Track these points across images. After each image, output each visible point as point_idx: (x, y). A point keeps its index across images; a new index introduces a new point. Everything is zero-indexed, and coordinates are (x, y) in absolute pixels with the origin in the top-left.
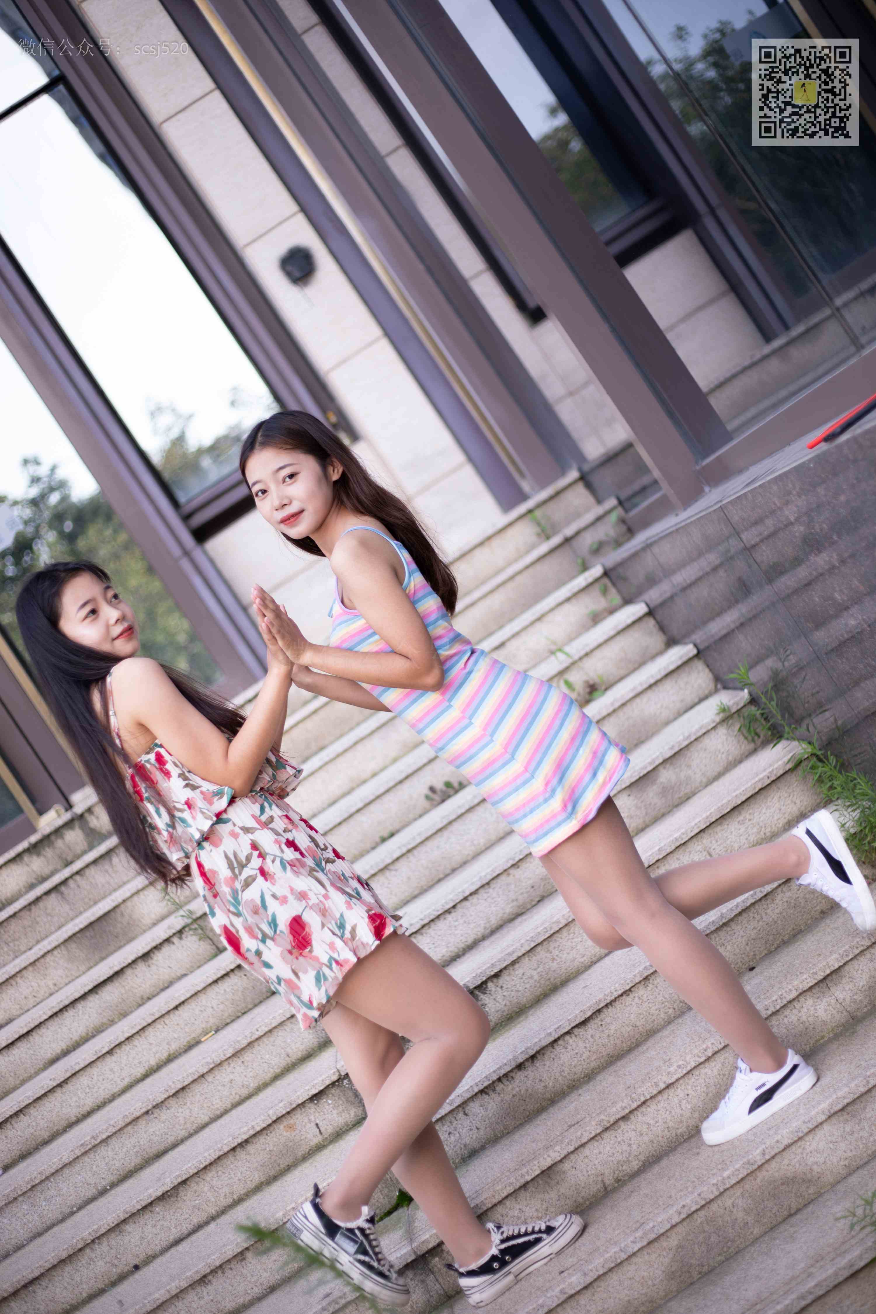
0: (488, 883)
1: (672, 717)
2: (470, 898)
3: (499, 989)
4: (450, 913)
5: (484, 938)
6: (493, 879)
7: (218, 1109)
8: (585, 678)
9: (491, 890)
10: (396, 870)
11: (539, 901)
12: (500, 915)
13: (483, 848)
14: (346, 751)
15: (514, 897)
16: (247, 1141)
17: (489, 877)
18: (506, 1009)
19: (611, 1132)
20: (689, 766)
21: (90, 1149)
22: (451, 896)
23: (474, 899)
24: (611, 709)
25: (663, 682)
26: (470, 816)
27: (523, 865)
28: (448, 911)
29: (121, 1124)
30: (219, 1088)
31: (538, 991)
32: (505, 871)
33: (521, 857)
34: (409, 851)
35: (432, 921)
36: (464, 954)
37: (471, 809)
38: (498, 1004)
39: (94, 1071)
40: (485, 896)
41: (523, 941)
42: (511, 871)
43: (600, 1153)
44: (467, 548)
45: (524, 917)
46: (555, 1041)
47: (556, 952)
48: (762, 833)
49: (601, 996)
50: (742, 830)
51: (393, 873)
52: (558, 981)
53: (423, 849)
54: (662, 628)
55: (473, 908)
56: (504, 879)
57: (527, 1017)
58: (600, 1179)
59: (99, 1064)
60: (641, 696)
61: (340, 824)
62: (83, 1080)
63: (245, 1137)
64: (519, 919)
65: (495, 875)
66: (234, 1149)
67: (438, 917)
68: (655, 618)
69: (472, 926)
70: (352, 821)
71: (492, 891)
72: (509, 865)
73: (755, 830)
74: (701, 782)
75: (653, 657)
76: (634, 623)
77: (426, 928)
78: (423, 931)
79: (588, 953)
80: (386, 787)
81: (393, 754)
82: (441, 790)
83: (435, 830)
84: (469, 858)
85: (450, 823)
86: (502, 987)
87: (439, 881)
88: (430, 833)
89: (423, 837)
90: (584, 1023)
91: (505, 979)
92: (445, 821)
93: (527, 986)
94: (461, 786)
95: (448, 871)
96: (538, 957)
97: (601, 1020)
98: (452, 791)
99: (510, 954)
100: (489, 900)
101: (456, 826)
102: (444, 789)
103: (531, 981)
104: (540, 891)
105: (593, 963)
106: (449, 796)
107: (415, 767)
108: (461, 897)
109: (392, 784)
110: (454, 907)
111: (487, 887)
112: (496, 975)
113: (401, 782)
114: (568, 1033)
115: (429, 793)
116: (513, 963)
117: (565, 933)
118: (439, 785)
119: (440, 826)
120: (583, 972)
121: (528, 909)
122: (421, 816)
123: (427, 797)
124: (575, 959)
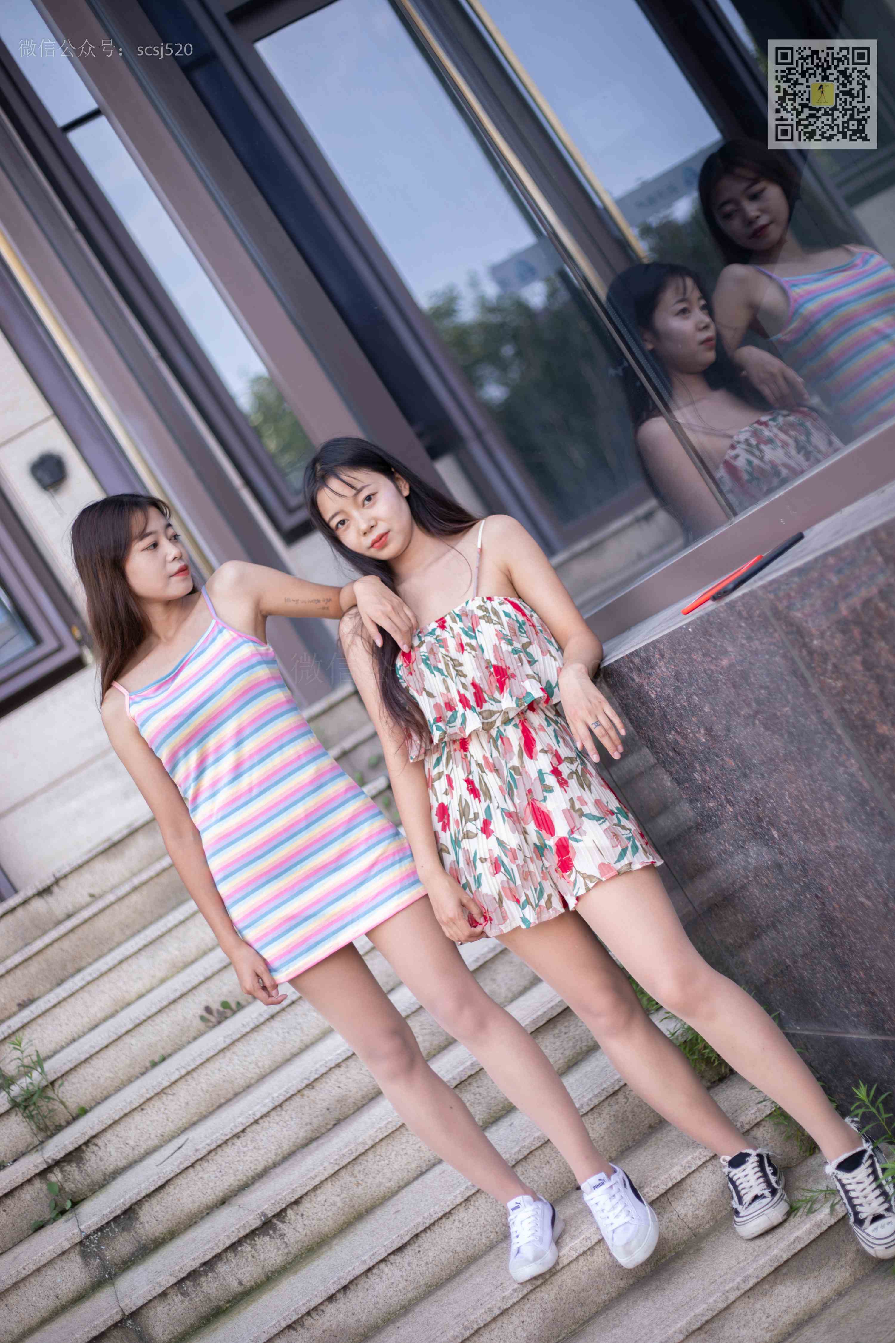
0: (280, 1105)
2: (261, 1121)
3: (299, 1217)
4: (239, 1137)
5: (275, 1165)
6: (286, 1100)
9: (283, 1113)
10: (174, 1094)
11: (335, 1125)
12: (293, 1140)
13: (268, 1071)
14: (110, 970)
15: (308, 1121)
17: (282, 1098)
18: (306, 1239)
20: (494, 980)
22: (241, 1119)
23: (264, 1123)
26: (255, 1035)
27: (318, 1086)
28: (237, 1136)
31: (341, 1220)
32: (299, 1091)
33: (316, 1077)
34: (188, 1073)
35: (220, 1146)
36: (253, 1183)
37: (256, 1028)
38: (296, 1235)
40: (277, 1119)
41: (324, 1165)
42: (306, 1092)
45: (320, 1141)
46: (370, 1269)
47: (360, 1177)
48: (578, 1048)
50: (558, 1044)
51: (171, 1097)
52: (363, 1208)
53: (202, 1071)
55: (264, 1133)
56: (297, 1099)
61: (107, 1046)
64: (314, 1144)
65: (288, 1095)
67: (226, 1142)
69: (262, 1152)
70: (120, 1044)
71: (284, 1115)
72: (304, 1085)
73: (571, 1044)
74: (506, 997)
77: (213, 1153)
78: (209, 1157)
79: (395, 1177)
80: (159, 1007)
81: (160, 974)
82: (218, 1011)
83: (217, 1051)
84: (253, 1081)
85: (233, 1043)
86: (302, 1215)
87: (220, 1106)
88: (211, 1054)
89: (204, 1058)
90: (400, 1249)
91: (305, 1206)
92: (228, 1041)
93: (330, 1214)
94: (240, 1007)
95: (229, 1096)
96: (342, 1182)
97: (419, 1246)
98: (228, 1012)
99: (312, 1178)
100: (281, 1123)
101: (239, 1046)
102: (221, 1009)
103: (334, 1208)
104: (336, 1114)
105: (401, 1188)
106: (226, 1018)
107: (189, 986)
108: (252, 1121)
109: (165, 1003)
110: (243, 1131)
111: (279, 1109)
112: (297, 1202)
113: (174, 1001)
114: (384, 1260)
115: (205, 1014)
116: (315, 1188)
117: (370, 1155)
118: (216, 1006)
119: (223, 1045)
120: (390, 1198)
121: (323, 1134)
122: (195, 1039)
123: (202, 1018)
124: (381, 1183)
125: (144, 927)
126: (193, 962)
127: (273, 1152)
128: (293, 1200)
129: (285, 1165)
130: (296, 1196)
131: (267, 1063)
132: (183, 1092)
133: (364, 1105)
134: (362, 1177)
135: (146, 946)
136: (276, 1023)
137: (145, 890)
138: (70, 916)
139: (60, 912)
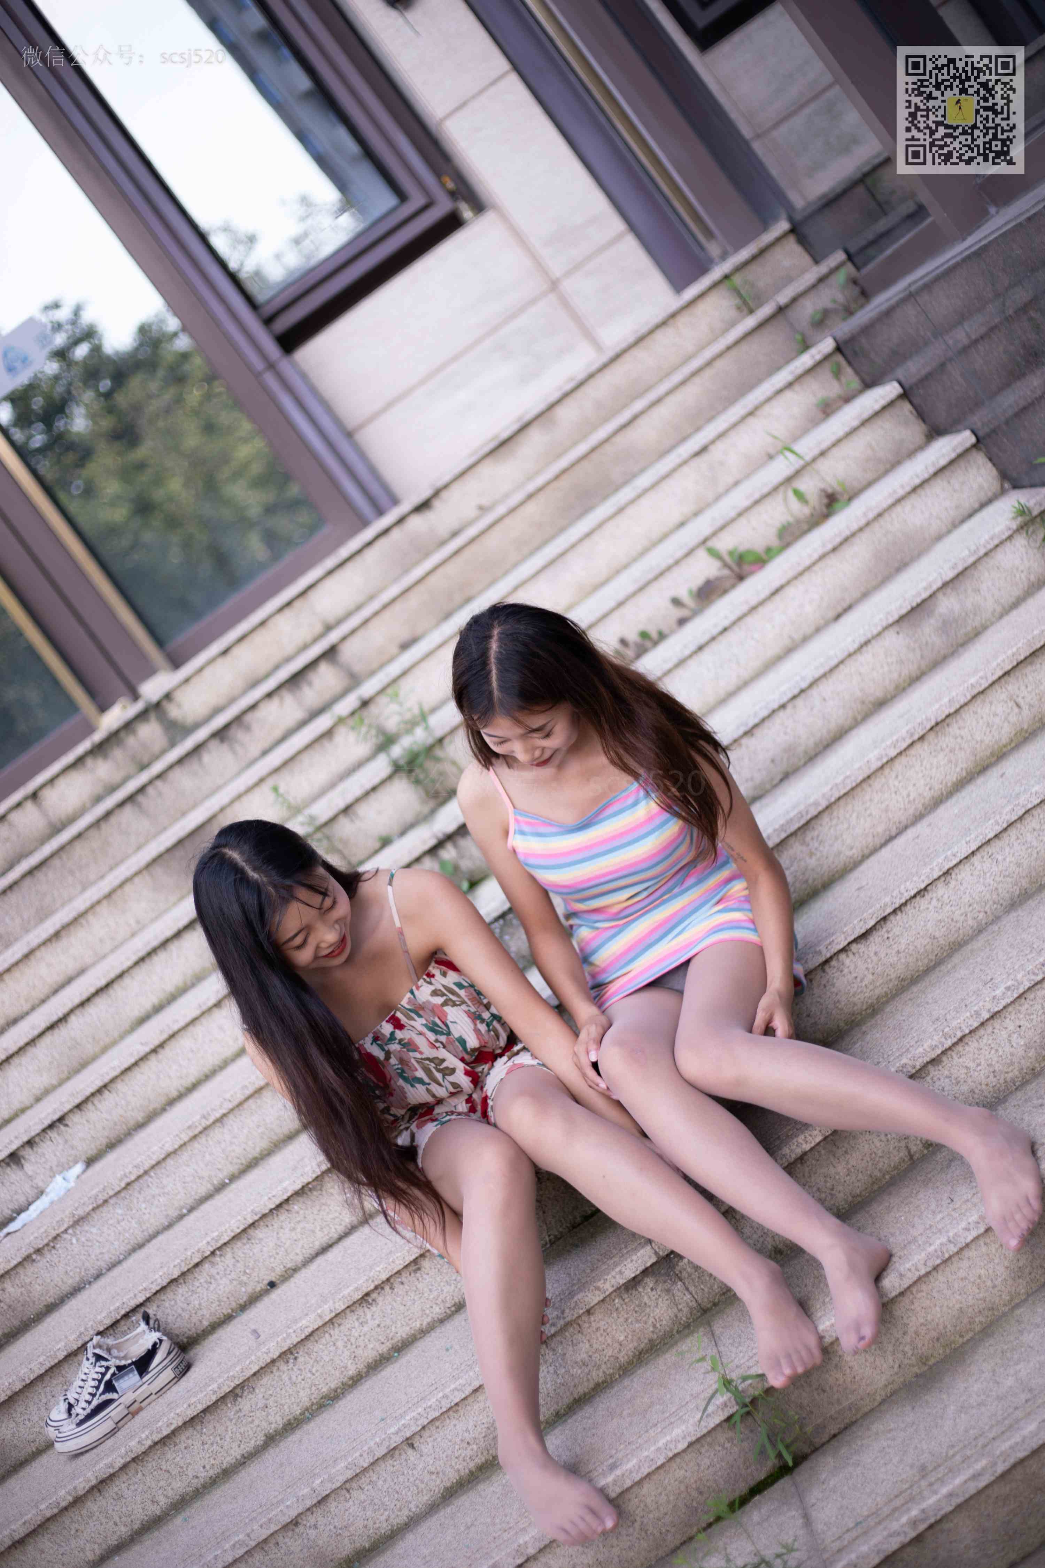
1: (944, 530)
8: (822, 485)
15: (748, 776)
20: (976, 591)
21: (201, 1133)
24: (863, 522)
25: (932, 482)
27: (758, 735)
29: (240, 1097)
32: (736, 740)
39: (198, 1030)
44: (645, 329)
46: (827, 962)
47: (813, 846)
52: (817, 882)
54: (921, 415)
59: (203, 1020)
60: (903, 503)
62: (185, 1042)
68: (911, 403)
72: (741, 732)
74: (994, 612)
75: (912, 454)
76: (884, 408)
79: (857, 844)
82: (636, 643)
90: (865, 935)
94: (664, 634)
97: (888, 932)
98: (649, 644)
102: (640, 640)
104: (783, 767)
105: (866, 857)
106: (647, 650)
107: (599, 614)
115: (620, 647)
117: (825, 818)
118: (632, 637)
120: (852, 870)
124: (840, 853)
125: (546, 542)
126: (604, 583)
133: (817, 755)
134: (815, 847)
136: (706, 656)
137: (541, 498)
138: (455, 534)
139: (443, 531)
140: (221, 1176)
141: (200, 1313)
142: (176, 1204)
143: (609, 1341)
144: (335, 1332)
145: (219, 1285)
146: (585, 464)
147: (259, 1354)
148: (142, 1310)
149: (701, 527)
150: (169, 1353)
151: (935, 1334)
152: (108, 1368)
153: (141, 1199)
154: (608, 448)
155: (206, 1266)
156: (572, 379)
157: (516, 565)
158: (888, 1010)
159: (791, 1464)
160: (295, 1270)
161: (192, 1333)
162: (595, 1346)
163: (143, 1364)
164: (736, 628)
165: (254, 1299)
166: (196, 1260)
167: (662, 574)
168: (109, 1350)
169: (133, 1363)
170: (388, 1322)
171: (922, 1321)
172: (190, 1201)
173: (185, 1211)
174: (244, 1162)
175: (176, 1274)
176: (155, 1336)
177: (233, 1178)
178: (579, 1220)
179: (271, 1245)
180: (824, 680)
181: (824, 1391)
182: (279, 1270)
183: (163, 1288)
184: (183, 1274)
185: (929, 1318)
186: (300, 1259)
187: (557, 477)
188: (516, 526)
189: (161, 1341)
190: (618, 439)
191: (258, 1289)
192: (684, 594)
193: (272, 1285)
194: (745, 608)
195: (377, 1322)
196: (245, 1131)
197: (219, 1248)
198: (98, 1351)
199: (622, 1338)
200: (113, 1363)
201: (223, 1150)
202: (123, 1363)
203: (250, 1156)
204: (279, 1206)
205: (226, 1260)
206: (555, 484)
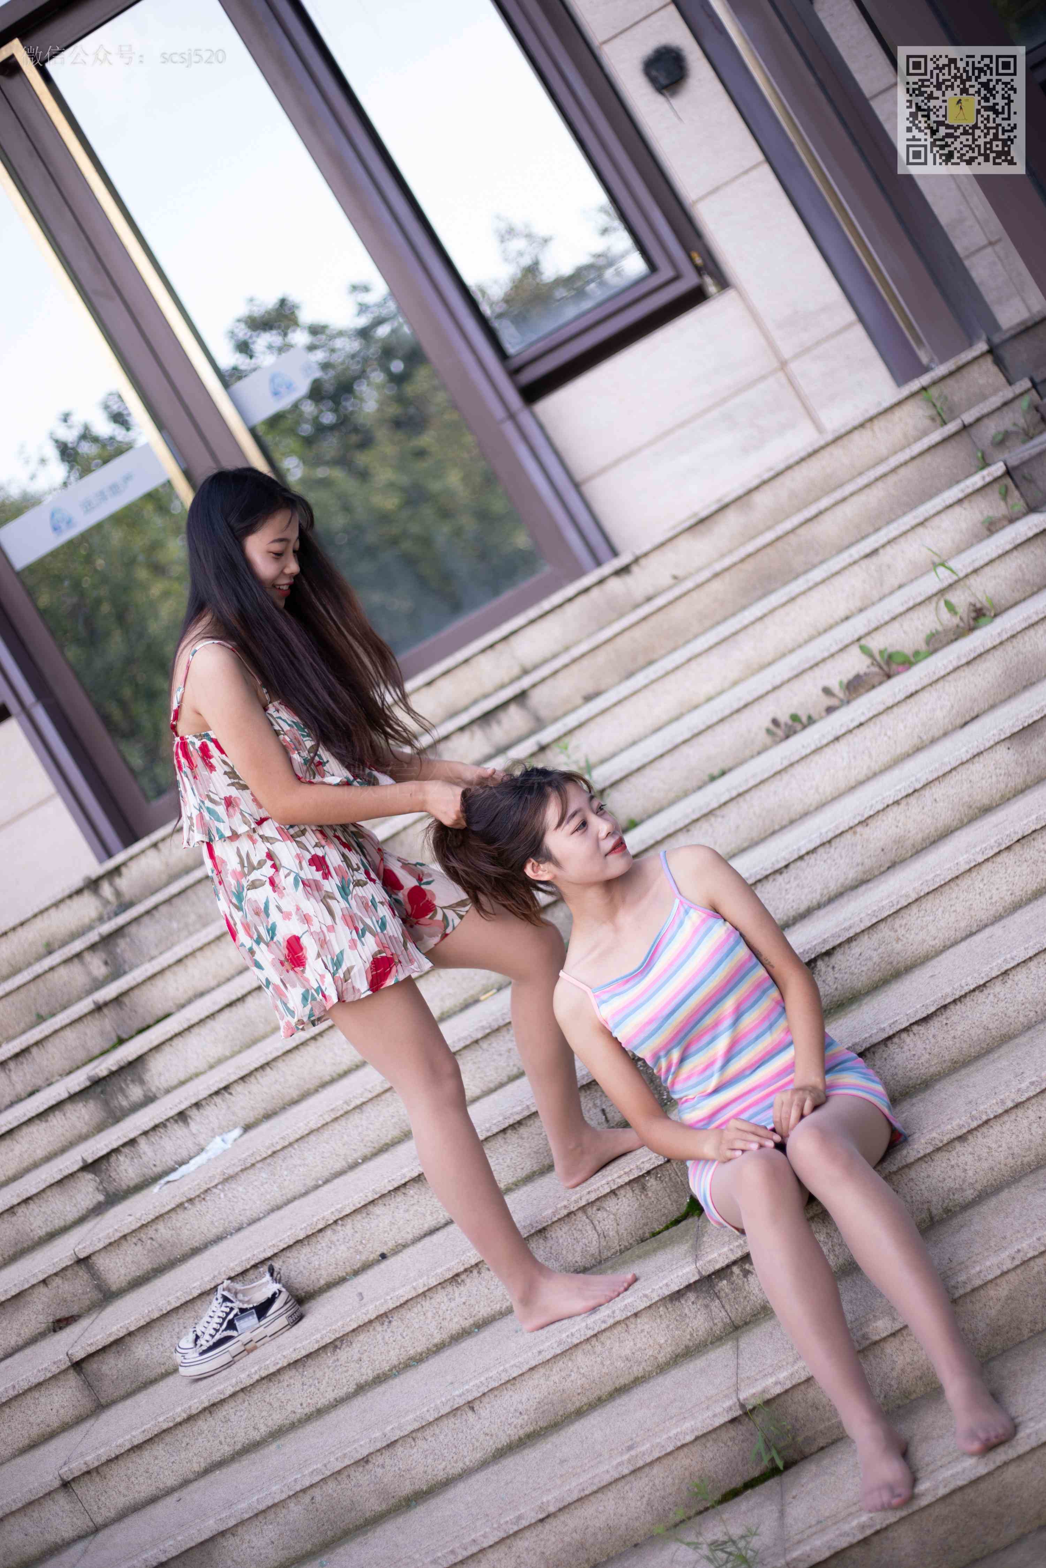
0: (829, 842)
2: (807, 857)
3: (830, 969)
4: (781, 873)
5: (819, 906)
6: (836, 837)
7: (491, 1081)
8: (972, 600)
9: (832, 850)
10: (723, 817)
11: (889, 868)
12: (841, 880)
13: (829, 798)
15: (859, 861)
16: (520, 1123)
17: (831, 835)
18: (837, 993)
19: (944, 1153)
21: (341, 1116)
22: (783, 854)
23: (811, 860)
24: (997, 642)
26: (817, 758)
27: (872, 823)
28: (779, 871)
30: (495, 1057)
31: (877, 976)
32: (851, 828)
33: (872, 813)
34: (740, 795)
37: (818, 750)
38: (827, 988)
40: (825, 856)
41: (862, 915)
42: (859, 829)
43: (928, 1176)
45: (870, 885)
46: (890, 1038)
47: (901, 932)
49: (948, 990)
51: (720, 820)
52: (902, 966)
53: (757, 793)
55: (810, 870)
56: (849, 837)
57: (860, 1006)
58: (926, 1206)
63: (518, 1118)
64: (863, 888)
65: (839, 831)
66: (504, 1131)
67: (766, 877)
69: (806, 890)
70: (679, 752)
71: (833, 852)
72: (856, 822)
79: (940, 935)
80: (720, 716)
81: (733, 676)
82: (786, 724)
83: (772, 772)
84: (812, 808)
85: (792, 765)
86: (833, 968)
87: (774, 833)
88: (766, 776)
89: (758, 780)
90: (926, 1020)
91: (838, 958)
92: (786, 763)
93: (865, 969)
94: (811, 721)
95: (784, 823)
96: (880, 935)
97: (947, 1019)
98: (798, 727)
99: (847, 929)
100: (829, 861)
101: (799, 769)
102: (790, 722)
103: (870, 964)
104: (892, 856)
105: (946, 948)
106: (795, 732)
107: (756, 695)
108: (796, 856)
109: (727, 712)
110: (787, 866)
111: (827, 845)
112: (829, 953)
113: (738, 711)
114: (906, 1030)
115: (772, 727)
116: (850, 940)
117: (914, 909)
118: (784, 718)
119: (779, 768)
120: (933, 957)
121: (876, 876)
122: (759, 753)
123: (768, 731)
124: (924, 941)
125: (725, 619)
126: (770, 664)
127: (819, 892)
128: (824, 950)
129: (829, 908)
130: (828, 947)
131: (828, 790)
132: (733, 814)
133: (923, 849)
134: (903, 932)
135: (717, 644)
136: (841, 746)
137: (727, 577)
138: (649, 599)
139: (639, 594)
140: (355, 1156)
141: (318, 1272)
142: (313, 1176)
143: (651, 1343)
144: (426, 1304)
145: (337, 1250)
146: (769, 550)
147: (359, 1313)
148: (269, 1263)
149: (858, 625)
150: (286, 1303)
151: (918, 1373)
152: (232, 1309)
153: (284, 1166)
154: (793, 539)
155: (329, 1232)
156: (771, 469)
157: (696, 637)
158: (937, 1087)
159: (781, 1468)
160: (405, 1246)
161: (310, 1289)
162: (639, 1345)
163: (262, 1310)
164: (871, 724)
165: (366, 1267)
166: (320, 1226)
167: (817, 664)
168: (236, 1294)
169: (254, 1308)
170: (473, 1302)
171: (908, 1360)
172: (326, 1174)
173: (320, 1182)
174: (376, 1145)
175: (301, 1236)
176: (275, 1287)
177: (366, 1159)
178: (647, 1235)
179: (387, 1222)
180: (937, 783)
181: (817, 1409)
182: (391, 1244)
183: (289, 1247)
184: (308, 1237)
185: (916, 1358)
186: (410, 1237)
187: (743, 560)
188: (702, 600)
189: (280, 1292)
190: (802, 531)
191: (371, 1258)
192: (834, 684)
193: (383, 1256)
194: (881, 708)
195: (463, 1300)
196: (381, 1119)
197: (342, 1219)
198: (226, 1293)
199: (662, 1341)
200: (237, 1305)
201: (360, 1134)
202: (245, 1306)
203: (383, 1142)
204: (397, 1189)
205: (346, 1230)
206: (740, 566)
